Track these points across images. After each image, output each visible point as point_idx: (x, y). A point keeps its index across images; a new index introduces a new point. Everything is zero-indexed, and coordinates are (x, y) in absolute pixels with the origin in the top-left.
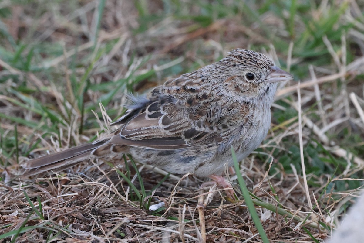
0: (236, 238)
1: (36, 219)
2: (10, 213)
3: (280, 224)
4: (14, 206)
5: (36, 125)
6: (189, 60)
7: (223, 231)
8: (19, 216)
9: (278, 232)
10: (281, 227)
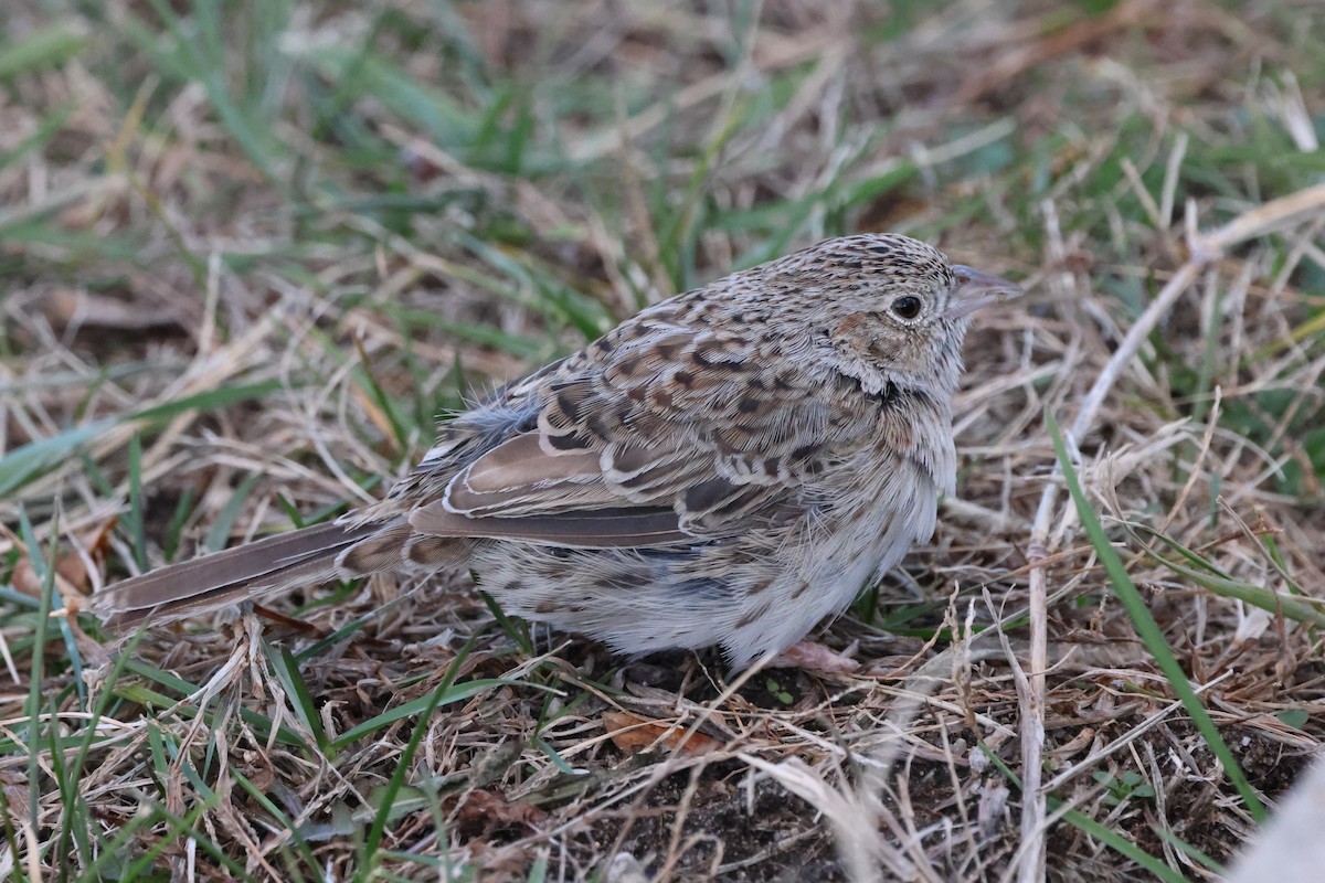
0: (1147, 701)
1: (508, 655)
2: (434, 635)
3: (1292, 654)
4: (446, 614)
5: (535, 347)
6: (1037, 124)
7: (1106, 680)
8: (456, 643)
9: (1285, 676)
10: (1295, 663)
